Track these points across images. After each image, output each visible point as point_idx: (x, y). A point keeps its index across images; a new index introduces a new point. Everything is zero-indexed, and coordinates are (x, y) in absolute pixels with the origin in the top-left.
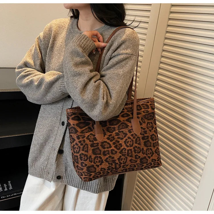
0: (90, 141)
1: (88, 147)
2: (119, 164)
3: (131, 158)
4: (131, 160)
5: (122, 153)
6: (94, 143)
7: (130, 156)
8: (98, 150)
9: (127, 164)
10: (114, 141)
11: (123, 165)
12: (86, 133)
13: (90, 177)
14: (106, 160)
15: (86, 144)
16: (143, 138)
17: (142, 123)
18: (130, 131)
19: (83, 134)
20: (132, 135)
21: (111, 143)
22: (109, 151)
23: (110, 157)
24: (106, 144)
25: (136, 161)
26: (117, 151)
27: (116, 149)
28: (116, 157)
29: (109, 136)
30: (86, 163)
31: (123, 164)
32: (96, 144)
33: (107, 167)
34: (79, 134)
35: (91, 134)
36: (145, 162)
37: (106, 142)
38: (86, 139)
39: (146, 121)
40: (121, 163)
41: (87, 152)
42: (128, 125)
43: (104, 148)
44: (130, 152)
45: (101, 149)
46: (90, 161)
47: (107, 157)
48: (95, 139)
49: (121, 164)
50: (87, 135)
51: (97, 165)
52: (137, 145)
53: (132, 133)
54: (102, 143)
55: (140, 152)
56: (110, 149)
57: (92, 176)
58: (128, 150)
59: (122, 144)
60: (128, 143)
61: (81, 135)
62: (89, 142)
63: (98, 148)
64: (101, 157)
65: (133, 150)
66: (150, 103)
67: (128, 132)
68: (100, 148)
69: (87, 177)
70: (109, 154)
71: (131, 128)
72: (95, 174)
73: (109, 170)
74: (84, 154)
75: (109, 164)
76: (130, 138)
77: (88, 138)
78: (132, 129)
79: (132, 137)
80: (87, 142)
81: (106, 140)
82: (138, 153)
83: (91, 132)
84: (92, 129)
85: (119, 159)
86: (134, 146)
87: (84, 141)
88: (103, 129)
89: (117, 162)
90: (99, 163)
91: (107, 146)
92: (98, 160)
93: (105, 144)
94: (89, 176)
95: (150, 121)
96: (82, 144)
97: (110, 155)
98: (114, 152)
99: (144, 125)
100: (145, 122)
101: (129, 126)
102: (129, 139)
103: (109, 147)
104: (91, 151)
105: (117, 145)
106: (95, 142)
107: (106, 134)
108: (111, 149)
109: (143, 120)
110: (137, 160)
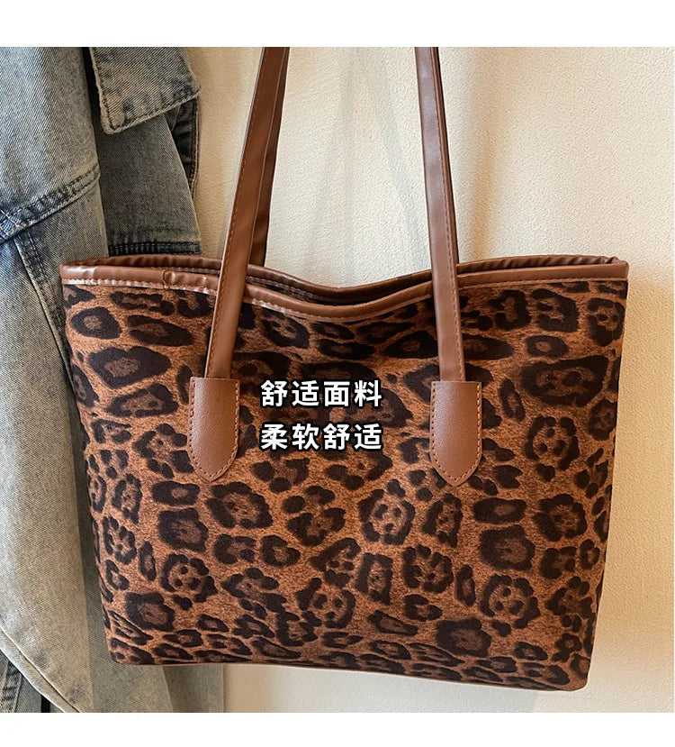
0: (153, 466)
2: (302, 620)
4: (376, 619)
6: (174, 480)
8: (189, 525)
10: (296, 491)
11: (324, 629)
12: (140, 414)
13: (140, 647)
15: (130, 478)
17: (501, 413)
19: (121, 420)
20: (416, 477)
21: (275, 500)
22: (250, 542)
23: (254, 574)
24: (244, 500)
25: (412, 631)
26: (302, 549)
27: (293, 540)
28: (289, 582)
30: (127, 576)
31: (330, 625)
32: (184, 492)
33: (234, 617)
34: (103, 416)
35: (165, 429)
36: (468, 647)
37: (241, 488)
38: (131, 452)
39: (532, 407)
40: (313, 621)
41: (135, 520)
42: (410, 408)
43: (228, 523)
44: (376, 569)
45: (207, 525)
46: (143, 571)
48: (182, 462)
49: (319, 623)
50: (141, 426)
51: (177, 599)
52: (429, 541)
53: (416, 467)
55: (440, 588)
56: (260, 534)
57: (150, 642)
58: (369, 559)
59: (346, 517)
60: (379, 516)
61: (110, 425)
62: (150, 473)
63: (193, 515)
64: (206, 562)
66: (594, 293)
67: (397, 451)
68: (206, 516)
69: (124, 640)
70: (248, 556)
71: (417, 433)
72: (165, 637)
73: (247, 637)
74: (120, 525)
75: (245, 605)
76: (401, 493)
77: (143, 447)
78: (425, 442)
79: (411, 490)
80: (138, 465)
81: (248, 478)
82: (428, 588)
83: (166, 419)
84: (177, 399)
85: (304, 597)
86: (409, 542)
88: (243, 409)
89: (293, 606)
90: (193, 592)
91: (244, 510)
92: (188, 575)
93: (234, 497)
94: (135, 640)
95: (557, 413)
96: (112, 473)
97: (255, 565)
98: (280, 553)
99: (510, 433)
100: (520, 415)
101: (410, 415)
103: (254, 520)
104: (155, 521)
105: (308, 517)
108: (269, 532)
109: (512, 400)
110: (417, 623)
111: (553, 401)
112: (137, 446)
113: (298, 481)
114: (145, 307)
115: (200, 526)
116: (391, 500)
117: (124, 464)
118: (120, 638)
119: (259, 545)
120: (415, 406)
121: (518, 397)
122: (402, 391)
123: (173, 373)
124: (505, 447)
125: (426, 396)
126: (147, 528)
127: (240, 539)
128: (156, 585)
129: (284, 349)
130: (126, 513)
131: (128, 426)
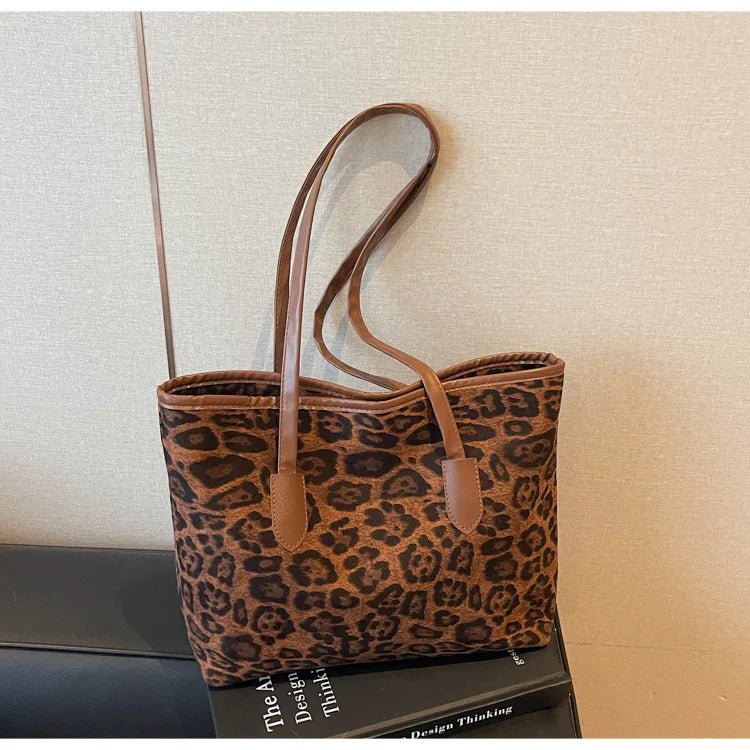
0: (245, 546)
1: (233, 567)
2: (361, 639)
3: (415, 622)
5: (380, 606)
6: (262, 554)
7: (414, 616)
9: (395, 640)
10: (351, 552)
11: (377, 642)
13: (234, 674)
14: (306, 626)
15: (225, 555)
16: (486, 548)
17: (492, 477)
18: (432, 513)
19: (217, 513)
20: (439, 531)
21: (338, 560)
22: (322, 595)
24: (317, 563)
29: (334, 526)
30: (222, 624)
32: (271, 563)
33: (308, 646)
37: (314, 554)
38: (226, 536)
39: (514, 471)
42: (429, 482)
43: (305, 582)
44: (416, 600)
45: (288, 585)
46: (236, 619)
47: (311, 614)
48: (269, 540)
49: (372, 639)
50: (233, 516)
52: (453, 575)
53: (438, 523)
54: (299, 558)
58: (411, 595)
59: (391, 567)
60: (416, 564)
61: (208, 517)
62: (242, 551)
63: (277, 579)
64: (288, 610)
65: (431, 593)
66: (546, 388)
67: (423, 514)
68: (287, 578)
69: (219, 670)
70: (321, 604)
71: (437, 500)
74: (216, 588)
75: (317, 637)
76: (430, 544)
77: (236, 532)
78: (443, 505)
79: (437, 541)
80: (233, 546)
81: (317, 546)
82: (450, 604)
83: (254, 508)
84: (262, 491)
86: (439, 578)
87: (219, 540)
88: (309, 496)
89: (354, 632)
90: (277, 632)
91: (317, 571)
92: (273, 620)
93: (308, 562)
94: (229, 669)
95: (530, 473)
96: (209, 551)
97: (326, 610)
98: (344, 600)
99: (501, 491)
100: (506, 478)
101: (430, 487)
102: (422, 545)
103: (325, 578)
104: (247, 585)
105: (363, 570)
106: (265, 552)
107: (319, 520)
108: (336, 586)
109: (499, 467)
111: (527, 466)
112: (230, 532)
113: (352, 544)
114: (234, 424)
115: (283, 586)
116: (422, 551)
117: (220, 544)
118: (215, 669)
119: (328, 597)
120: (432, 480)
121: (503, 466)
122: (421, 469)
123: (257, 473)
124: (499, 501)
125: (439, 471)
126: (241, 589)
127: (314, 594)
128: (248, 630)
129: (332, 445)
130: (222, 580)
131: (224, 517)
